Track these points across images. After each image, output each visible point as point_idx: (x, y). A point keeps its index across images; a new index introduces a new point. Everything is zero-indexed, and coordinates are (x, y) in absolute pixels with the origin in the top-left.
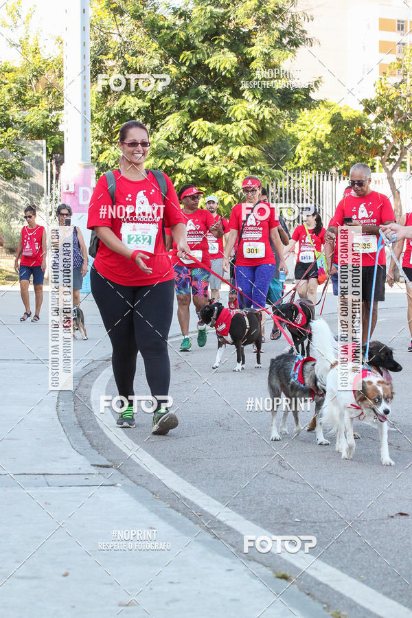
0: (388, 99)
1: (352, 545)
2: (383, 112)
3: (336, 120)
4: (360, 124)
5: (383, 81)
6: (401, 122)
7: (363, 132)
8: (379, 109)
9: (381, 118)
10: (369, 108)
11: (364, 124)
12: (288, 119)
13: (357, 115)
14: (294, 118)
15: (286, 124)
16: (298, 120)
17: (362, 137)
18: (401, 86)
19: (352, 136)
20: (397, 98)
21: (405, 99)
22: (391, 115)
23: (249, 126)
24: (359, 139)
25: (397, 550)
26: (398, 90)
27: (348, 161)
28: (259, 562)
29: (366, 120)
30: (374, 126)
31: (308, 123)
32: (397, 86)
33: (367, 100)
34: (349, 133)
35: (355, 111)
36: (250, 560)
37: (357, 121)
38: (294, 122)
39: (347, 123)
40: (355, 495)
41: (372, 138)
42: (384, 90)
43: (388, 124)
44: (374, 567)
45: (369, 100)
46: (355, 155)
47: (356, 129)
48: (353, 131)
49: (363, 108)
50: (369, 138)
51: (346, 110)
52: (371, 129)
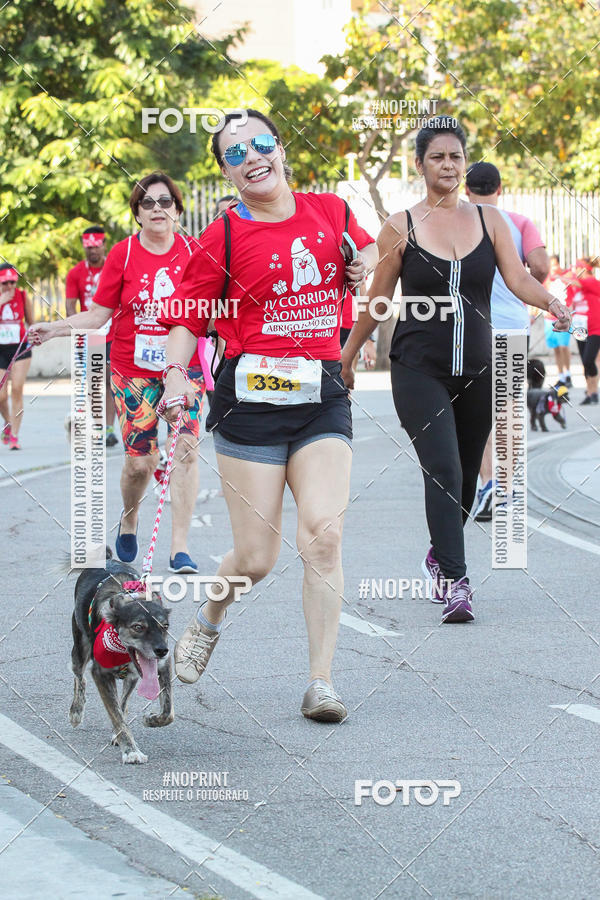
0: (367, 54)
1: (328, 842)
2: (360, 78)
3: (278, 93)
4: (319, 98)
5: (358, 22)
6: (390, 93)
7: (325, 112)
8: (351, 72)
9: (354, 88)
10: (335, 70)
11: (327, 97)
12: (195, 91)
13: (314, 81)
14: (204, 90)
15: (191, 100)
16: (212, 93)
17: (324, 121)
18: (389, 30)
19: (306, 120)
20: (384, 51)
21: (396, 52)
22: (373, 82)
23: (127, 104)
24: (318, 123)
25: (408, 850)
26: (385, 38)
27: (299, 163)
28: (168, 879)
29: (330, 91)
30: (345, 101)
31: (229, 97)
32: (382, 31)
33: (330, 57)
34: (301, 114)
35: (309, 75)
36: (153, 875)
37: (315, 92)
38: (205, 95)
39: (297, 98)
40: (331, 754)
41: (341, 123)
42: (359, 37)
43: (367, 98)
44: (370, 882)
45: (334, 56)
46: (312, 152)
47: (313, 106)
48: (306, 109)
49: (324, 69)
50: (335, 121)
51: (295, 72)
52: (338, 107)
